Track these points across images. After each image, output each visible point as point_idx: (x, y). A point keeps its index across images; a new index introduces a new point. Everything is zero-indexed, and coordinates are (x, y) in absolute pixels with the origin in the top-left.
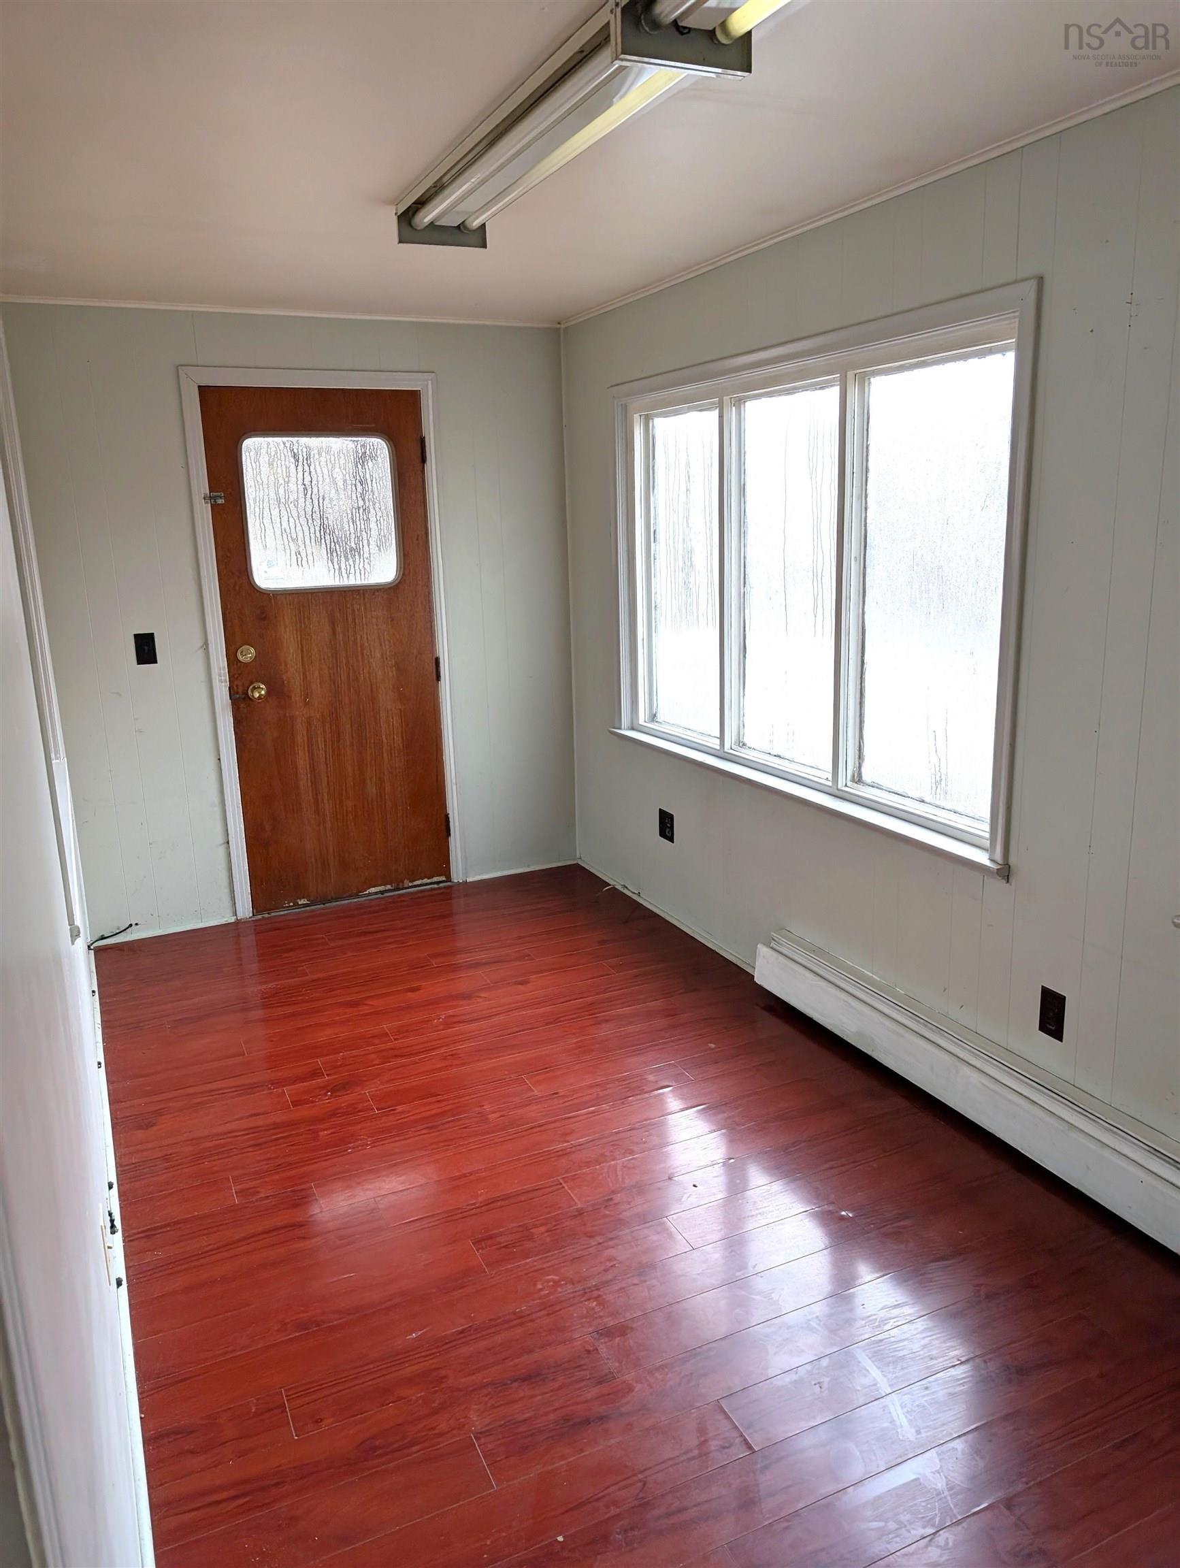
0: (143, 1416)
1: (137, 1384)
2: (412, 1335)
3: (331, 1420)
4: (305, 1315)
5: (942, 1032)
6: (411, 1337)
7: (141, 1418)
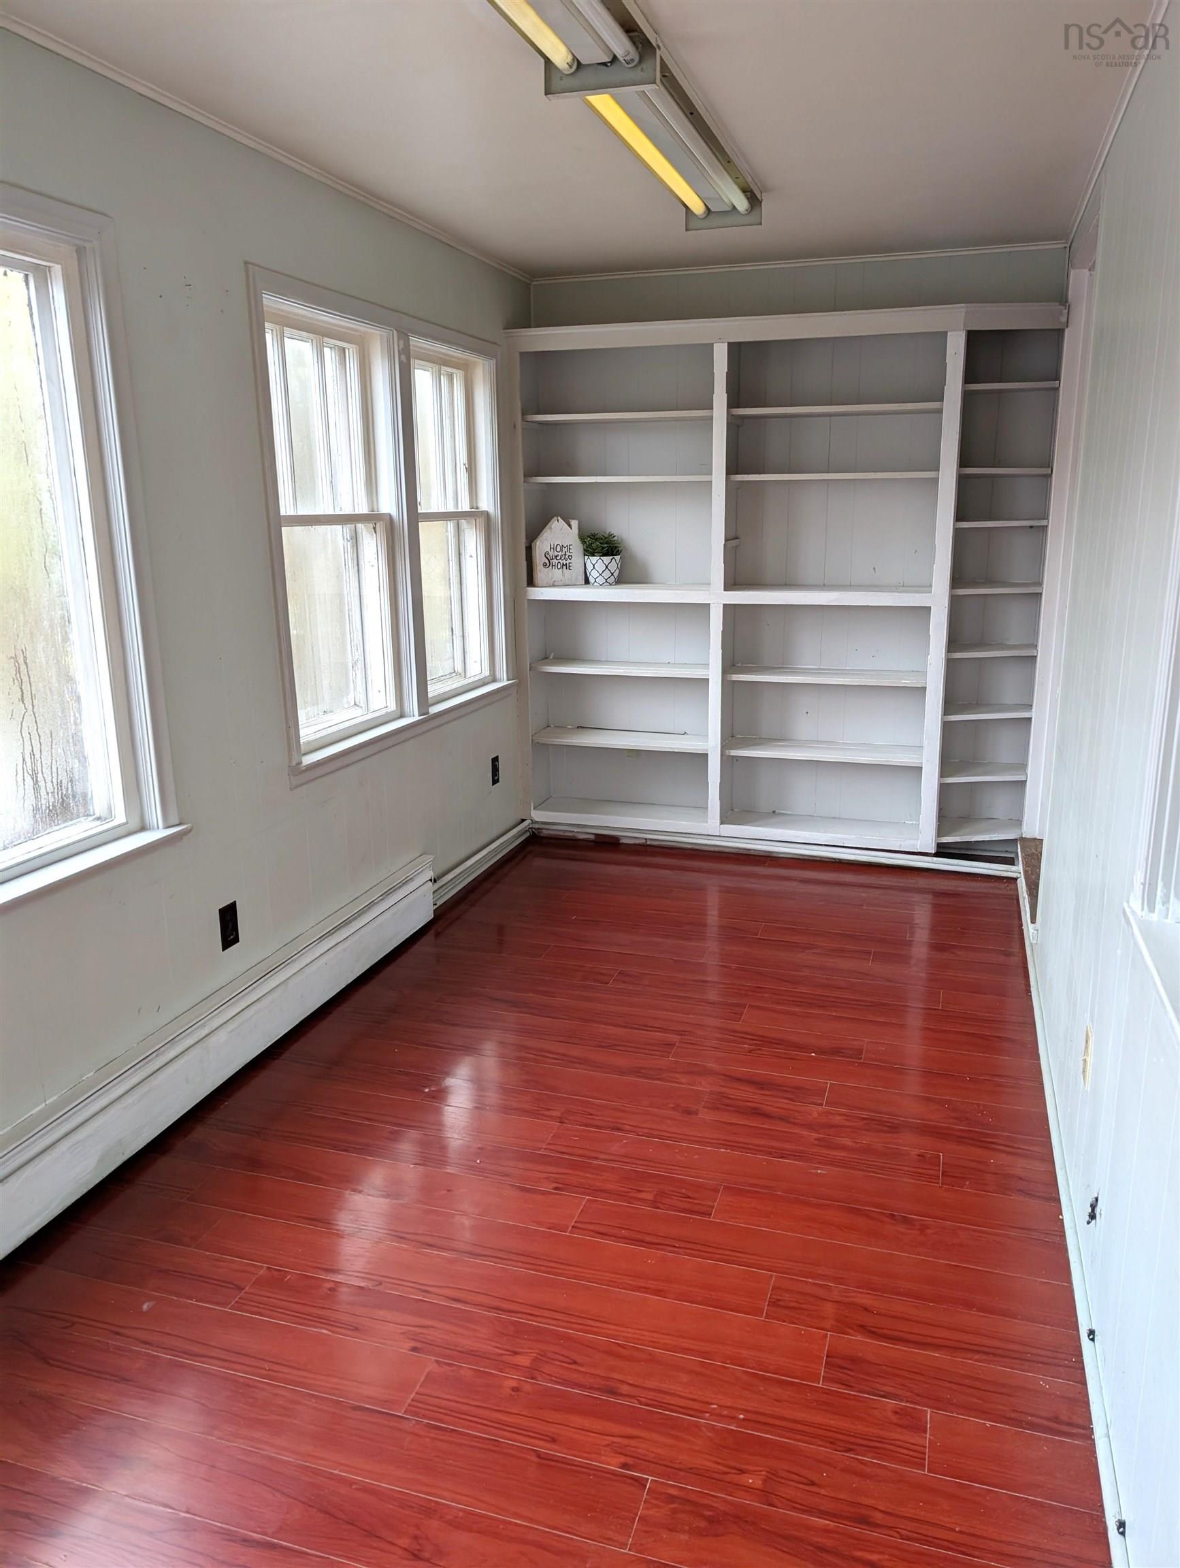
0: (1061, 1217)
1: (1066, 1245)
2: (820, 1173)
3: (912, 1153)
4: (900, 1229)
5: (177, 1039)
6: (823, 1172)
7: (1062, 1216)
